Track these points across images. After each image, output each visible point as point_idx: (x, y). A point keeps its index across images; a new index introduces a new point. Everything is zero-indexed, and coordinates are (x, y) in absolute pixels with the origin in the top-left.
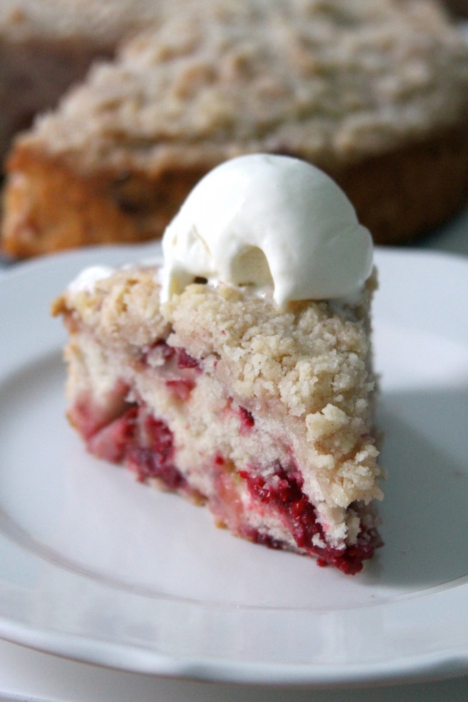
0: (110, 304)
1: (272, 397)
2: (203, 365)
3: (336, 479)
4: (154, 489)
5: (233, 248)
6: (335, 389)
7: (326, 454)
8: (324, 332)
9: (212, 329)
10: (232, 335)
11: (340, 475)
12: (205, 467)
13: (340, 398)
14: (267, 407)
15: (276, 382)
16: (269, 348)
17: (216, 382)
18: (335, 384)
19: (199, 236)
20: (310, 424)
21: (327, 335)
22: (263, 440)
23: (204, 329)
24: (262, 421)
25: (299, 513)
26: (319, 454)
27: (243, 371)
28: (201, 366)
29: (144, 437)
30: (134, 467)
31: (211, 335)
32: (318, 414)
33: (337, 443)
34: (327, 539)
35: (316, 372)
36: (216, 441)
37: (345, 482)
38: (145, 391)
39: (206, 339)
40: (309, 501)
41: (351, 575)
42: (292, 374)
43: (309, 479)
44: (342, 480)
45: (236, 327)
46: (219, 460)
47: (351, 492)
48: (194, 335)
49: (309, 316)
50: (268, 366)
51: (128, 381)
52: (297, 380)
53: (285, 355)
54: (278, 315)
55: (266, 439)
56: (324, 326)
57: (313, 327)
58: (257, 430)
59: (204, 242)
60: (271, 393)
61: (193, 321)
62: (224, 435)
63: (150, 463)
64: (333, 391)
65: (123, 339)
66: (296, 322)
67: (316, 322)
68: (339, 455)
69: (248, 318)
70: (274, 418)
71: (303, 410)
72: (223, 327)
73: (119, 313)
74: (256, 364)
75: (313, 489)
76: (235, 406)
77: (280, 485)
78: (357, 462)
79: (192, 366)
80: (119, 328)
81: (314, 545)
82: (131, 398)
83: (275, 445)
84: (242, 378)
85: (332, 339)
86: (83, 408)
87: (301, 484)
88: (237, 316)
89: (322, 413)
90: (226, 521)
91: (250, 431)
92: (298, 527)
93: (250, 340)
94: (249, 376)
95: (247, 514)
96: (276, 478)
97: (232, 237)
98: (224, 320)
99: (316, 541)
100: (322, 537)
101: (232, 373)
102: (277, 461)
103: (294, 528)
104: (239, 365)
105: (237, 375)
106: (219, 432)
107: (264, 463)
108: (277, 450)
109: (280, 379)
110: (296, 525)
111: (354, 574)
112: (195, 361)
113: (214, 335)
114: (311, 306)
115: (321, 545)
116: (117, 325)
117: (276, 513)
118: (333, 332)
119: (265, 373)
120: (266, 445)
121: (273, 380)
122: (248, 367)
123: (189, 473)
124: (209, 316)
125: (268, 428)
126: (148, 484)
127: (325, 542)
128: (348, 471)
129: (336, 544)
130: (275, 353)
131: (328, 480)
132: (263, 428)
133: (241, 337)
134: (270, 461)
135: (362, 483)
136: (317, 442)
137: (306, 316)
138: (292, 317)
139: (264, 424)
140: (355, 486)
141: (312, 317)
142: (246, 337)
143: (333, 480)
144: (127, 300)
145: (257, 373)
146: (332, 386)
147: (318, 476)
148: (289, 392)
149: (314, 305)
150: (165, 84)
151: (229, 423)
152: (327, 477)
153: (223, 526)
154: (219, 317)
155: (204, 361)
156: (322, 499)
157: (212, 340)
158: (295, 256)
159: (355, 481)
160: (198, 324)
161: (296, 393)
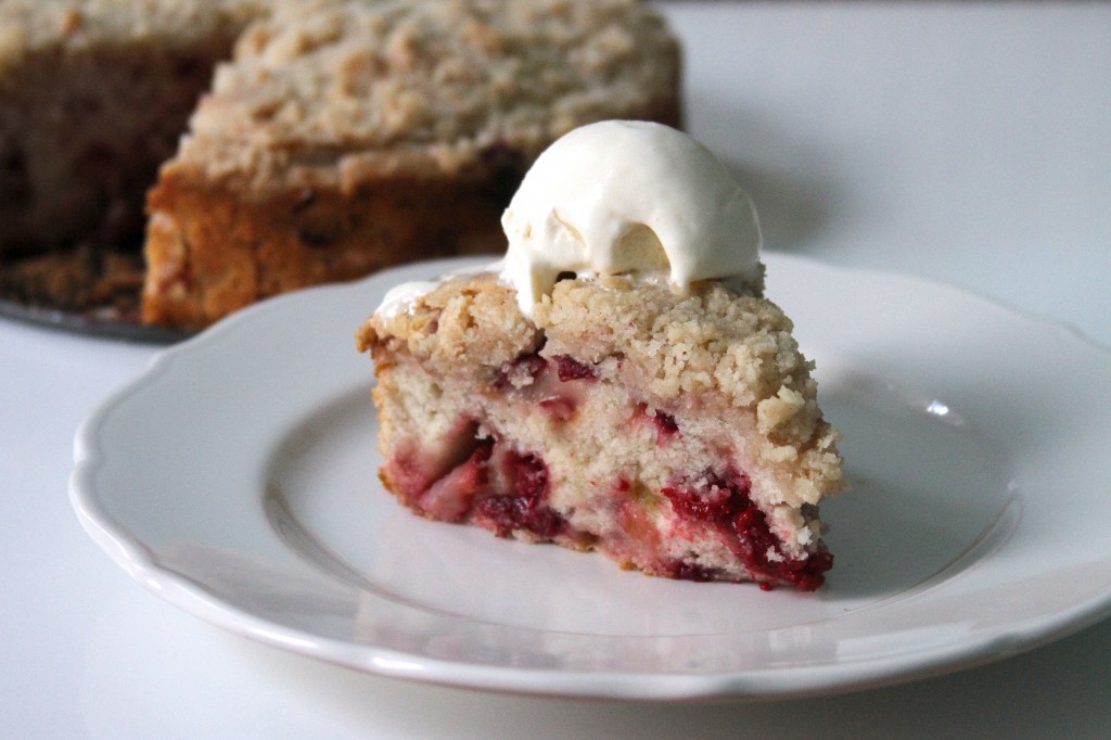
0: (450, 321)
1: (706, 390)
2: (599, 371)
3: (800, 472)
4: (522, 542)
5: (614, 228)
6: (781, 370)
7: (783, 445)
8: (742, 312)
9: (613, 324)
10: (639, 328)
11: (805, 466)
12: (599, 500)
13: (789, 379)
14: (700, 403)
15: (711, 371)
16: (691, 335)
17: (617, 389)
18: (781, 364)
19: (562, 222)
20: (765, 412)
21: (746, 315)
22: (689, 447)
23: (600, 326)
24: (688, 423)
25: (747, 526)
26: (775, 447)
27: (663, 365)
28: (596, 373)
29: (501, 481)
30: (488, 521)
31: (611, 331)
32: (773, 399)
33: (795, 431)
34: (784, 550)
35: (756, 353)
36: (616, 462)
37: (812, 474)
38: (503, 422)
39: (604, 338)
40: (759, 508)
41: (811, 592)
42: (726, 360)
43: (759, 481)
44: (807, 473)
45: (642, 317)
46: (624, 485)
47: (821, 484)
48: (585, 336)
49: (718, 297)
50: (696, 355)
51: (476, 414)
52: (735, 366)
53: (710, 341)
54: (682, 301)
55: (694, 446)
56: (738, 305)
57: (726, 309)
58: (681, 437)
59: (570, 228)
60: (706, 384)
61: (584, 319)
62: (630, 453)
63: (512, 512)
64: (779, 374)
65: (472, 361)
66: (704, 306)
67: (728, 302)
68: (799, 444)
69: (652, 306)
70: (709, 416)
71: (752, 398)
72: (627, 319)
73: (465, 330)
74: (680, 356)
75: (767, 491)
76: (651, 412)
77: (721, 496)
78: (820, 450)
79: (580, 376)
80: (465, 349)
81: (769, 560)
82: (482, 434)
83: (706, 451)
84: (662, 375)
85: (753, 318)
86: (405, 461)
87: (747, 490)
88: (638, 306)
89: (778, 397)
90: (634, 560)
91: (670, 439)
92: (744, 544)
93: (662, 330)
94: (671, 370)
95: (665, 544)
96: (715, 488)
97: (611, 215)
98: (626, 312)
99: (771, 555)
100: (778, 550)
101: (646, 373)
102: (709, 470)
103: (739, 546)
104: (656, 360)
105: (654, 372)
106: (622, 451)
107: (693, 475)
108: (708, 456)
109: (715, 368)
110: (742, 541)
111: (814, 590)
112: (587, 367)
113: (615, 330)
114: (717, 286)
115: (778, 558)
116: (463, 345)
117: (711, 533)
118: (750, 310)
119: (694, 364)
120: (694, 453)
121: (705, 370)
122: (669, 361)
123: (572, 511)
124: (606, 310)
125: (698, 430)
126: (513, 538)
127: (781, 554)
128: (813, 460)
129: (797, 554)
130: (700, 340)
131: (791, 475)
132: (692, 431)
133: (650, 329)
134: (701, 470)
135: (832, 472)
136: (771, 433)
137: (713, 297)
138: (699, 300)
139: (693, 426)
140: (825, 477)
141: (722, 297)
142: (656, 327)
143: (796, 475)
144: (473, 311)
145: (681, 364)
146: (777, 368)
147: (775, 474)
148: (732, 378)
149: (719, 284)
150: (321, 81)
151: (638, 437)
152: (788, 472)
153: (630, 566)
154: (619, 309)
155: (601, 366)
156: (780, 501)
157: (613, 337)
158: (694, 227)
159: (825, 471)
160: (591, 321)
161: (741, 379)
